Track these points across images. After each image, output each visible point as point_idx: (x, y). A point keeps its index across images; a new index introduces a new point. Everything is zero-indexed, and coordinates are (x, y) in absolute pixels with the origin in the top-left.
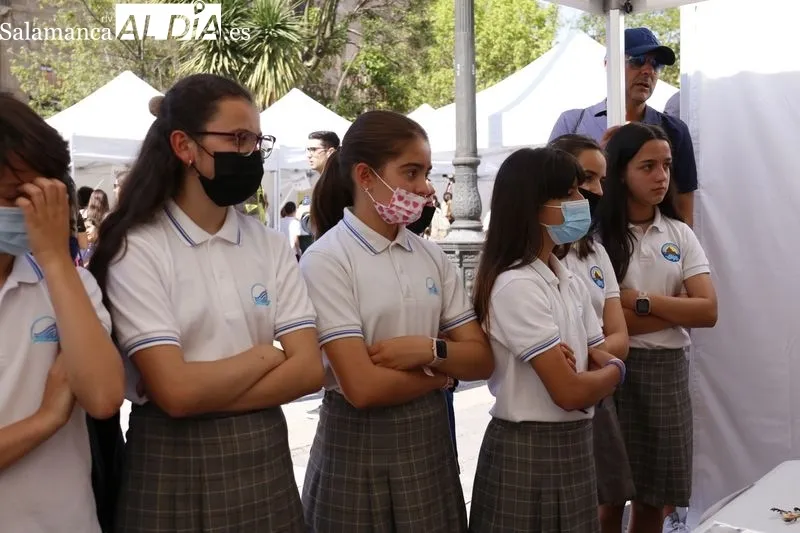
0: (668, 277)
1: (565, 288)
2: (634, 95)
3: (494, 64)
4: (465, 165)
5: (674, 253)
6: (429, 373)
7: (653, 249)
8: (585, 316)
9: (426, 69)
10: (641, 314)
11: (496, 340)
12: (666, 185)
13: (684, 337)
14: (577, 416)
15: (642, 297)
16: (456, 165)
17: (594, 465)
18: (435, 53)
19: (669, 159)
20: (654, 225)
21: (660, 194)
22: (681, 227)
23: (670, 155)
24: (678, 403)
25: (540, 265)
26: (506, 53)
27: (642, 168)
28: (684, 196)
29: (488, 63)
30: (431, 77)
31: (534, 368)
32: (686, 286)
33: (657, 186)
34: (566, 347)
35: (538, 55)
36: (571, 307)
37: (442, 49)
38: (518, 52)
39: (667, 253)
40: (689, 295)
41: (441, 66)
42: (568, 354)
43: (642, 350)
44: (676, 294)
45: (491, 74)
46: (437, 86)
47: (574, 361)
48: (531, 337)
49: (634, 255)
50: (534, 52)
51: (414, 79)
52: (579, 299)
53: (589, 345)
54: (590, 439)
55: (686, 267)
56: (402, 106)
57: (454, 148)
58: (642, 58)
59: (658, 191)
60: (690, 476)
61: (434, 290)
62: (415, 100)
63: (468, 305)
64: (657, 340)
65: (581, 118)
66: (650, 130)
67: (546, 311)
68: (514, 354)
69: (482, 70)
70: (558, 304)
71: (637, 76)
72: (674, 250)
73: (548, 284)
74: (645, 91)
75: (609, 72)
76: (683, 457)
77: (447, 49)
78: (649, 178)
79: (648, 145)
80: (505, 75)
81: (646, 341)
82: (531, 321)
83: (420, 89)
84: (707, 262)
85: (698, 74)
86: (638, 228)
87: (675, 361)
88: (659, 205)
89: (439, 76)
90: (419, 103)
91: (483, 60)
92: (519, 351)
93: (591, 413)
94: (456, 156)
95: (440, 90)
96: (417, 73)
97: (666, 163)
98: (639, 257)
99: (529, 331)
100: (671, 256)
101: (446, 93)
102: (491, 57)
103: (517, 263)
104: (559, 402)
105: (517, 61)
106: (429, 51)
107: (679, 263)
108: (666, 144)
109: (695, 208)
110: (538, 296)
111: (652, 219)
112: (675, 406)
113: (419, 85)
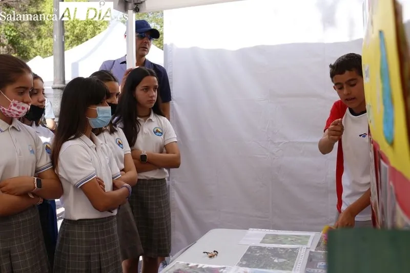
0: (157, 144)
1: (99, 150)
2: (140, 52)
3: (77, 37)
4: (58, 88)
5: (160, 132)
6: (31, 196)
7: (149, 129)
8: (110, 163)
9: (39, 37)
10: (143, 162)
11: (63, 178)
12: (155, 99)
13: (165, 173)
14: (108, 214)
15: (143, 154)
16: (54, 88)
17: (118, 239)
18: (45, 30)
19: (157, 86)
20: (150, 118)
21: (151, 103)
22: (164, 119)
23: (157, 84)
24: (163, 206)
25: (85, 138)
26: (83, 32)
27: (143, 90)
28: (165, 104)
29: (73, 36)
30: (42, 42)
31: (83, 191)
32: (165, 148)
33: (150, 99)
34: (99, 179)
35: (99, 33)
36: (102, 160)
37: (48, 27)
38: (89, 31)
39: (156, 132)
40: (167, 153)
41: (48, 37)
42: (101, 183)
43: (144, 180)
44: (161, 152)
45: (75, 42)
46: (46, 47)
47: (104, 186)
48: (80, 174)
49: (140, 133)
50: (97, 32)
51: (32, 42)
52: (106, 155)
53: (113, 178)
54: (115, 226)
55: (166, 139)
56: (26, 56)
57: (53, 80)
58: (143, 34)
59: (151, 101)
60: (169, 242)
61: (32, 151)
62: (34, 54)
63: (49, 160)
64: (151, 175)
65: (113, 64)
66: (147, 71)
67: (88, 160)
68: (72, 184)
69: (70, 40)
70: (95, 157)
71: (141, 43)
72: (159, 130)
73: (90, 147)
74: (145, 50)
75: (127, 41)
76: (166, 232)
77: (51, 27)
78: (146, 95)
79: (146, 79)
80: (82, 42)
81: (146, 175)
82: (80, 166)
83: (36, 48)
84: (176, 136)
85: (172, 45)
86: (142, 119)
87: (161, 185)
88: (152, 108)
89: (47, 41)
90: (35, 55)
91: (71, 35)
92: (75, 182)
93: (115, 212)
94: (54, 84)
95: (48, 49)
96: (35, 39)
97: (155, 88)
98: (142, 134)
99: (80, 172)
100: (158, 134)
101: (51, 50)
102: (75, 33)
103: (73, 137)
104: (96, 207)
105: (88, 35)
106: (42, 28)
107: (162, 137)
108: (155, 78)
109: (171, 110)
110: (84, 154)
111: (149, 115)
112: (162, 207)
113: (35, 46)
